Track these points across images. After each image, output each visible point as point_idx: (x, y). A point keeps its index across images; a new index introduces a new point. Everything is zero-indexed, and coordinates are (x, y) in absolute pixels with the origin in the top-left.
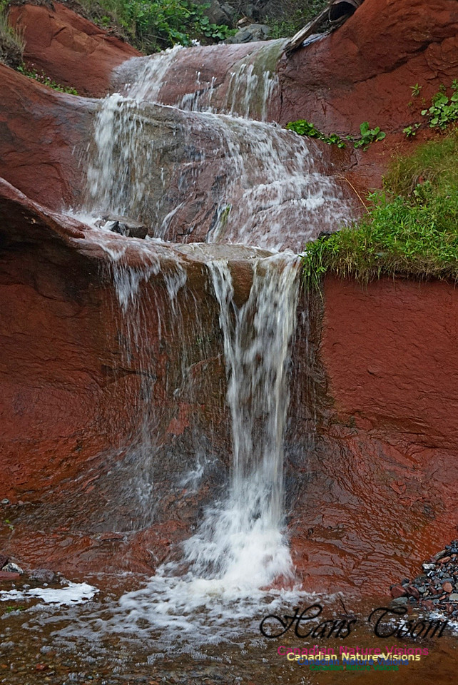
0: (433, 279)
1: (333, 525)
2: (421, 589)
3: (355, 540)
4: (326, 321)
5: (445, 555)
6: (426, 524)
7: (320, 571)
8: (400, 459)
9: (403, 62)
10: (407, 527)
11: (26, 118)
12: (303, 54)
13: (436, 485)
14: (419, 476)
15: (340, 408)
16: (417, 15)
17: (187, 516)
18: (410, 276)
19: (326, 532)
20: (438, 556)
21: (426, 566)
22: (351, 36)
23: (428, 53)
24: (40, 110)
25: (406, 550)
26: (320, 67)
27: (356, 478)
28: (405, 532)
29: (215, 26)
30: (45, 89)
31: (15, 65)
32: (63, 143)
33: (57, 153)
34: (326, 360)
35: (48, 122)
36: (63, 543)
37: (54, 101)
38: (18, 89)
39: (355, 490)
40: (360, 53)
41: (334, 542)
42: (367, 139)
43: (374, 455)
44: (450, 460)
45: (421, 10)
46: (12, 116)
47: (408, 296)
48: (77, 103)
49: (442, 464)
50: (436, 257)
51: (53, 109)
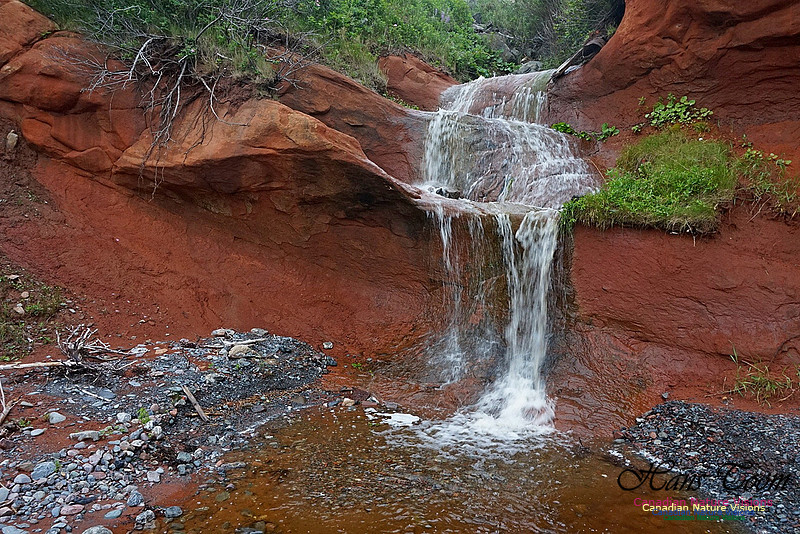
0: (650, 228)
1: (575, 388)
2: (634, 435)
3: (589, 399)
4: (575, 254)
5: (652, 414)
6: (639, 392)
7: (565, 417)
8: (623, 347)
9: (633, 82)
10: (625, 393)
11: (387, 125)
12: (564, 80)
13: (647, 366)
14: (636, 360)
15: (582, 312)
16: (643, 50)
17: (480, 376)
18: (634, 226)
19: (571, 393)
20: (647, 413)
21: (639, 420)
22: (597, 66)
23: (651, 76)
24: (395, 120)
25: (624, 408)
26: (576, 87)
27: (592, 358)
28: (624, 396)
29: (506, 64)
30: (399, 106)
31: (381, 93)
32: (409, 140)
33: (405, 146)
34: (574, 280)
35: (400, 127)
36: (402, 388)
37: (405, 114)
38: (383, 107)
39: (591, 366)
40: (603, 77)
41: (575, 399)
42: (606, 134)
43: (605, 344)
44: (658, 350)
45: (647, 48)
46: (379, 124)
47: (632, 239)
48: (418, 115)
49: (653, 353)
50: (653, 213)
51: (404, 119)
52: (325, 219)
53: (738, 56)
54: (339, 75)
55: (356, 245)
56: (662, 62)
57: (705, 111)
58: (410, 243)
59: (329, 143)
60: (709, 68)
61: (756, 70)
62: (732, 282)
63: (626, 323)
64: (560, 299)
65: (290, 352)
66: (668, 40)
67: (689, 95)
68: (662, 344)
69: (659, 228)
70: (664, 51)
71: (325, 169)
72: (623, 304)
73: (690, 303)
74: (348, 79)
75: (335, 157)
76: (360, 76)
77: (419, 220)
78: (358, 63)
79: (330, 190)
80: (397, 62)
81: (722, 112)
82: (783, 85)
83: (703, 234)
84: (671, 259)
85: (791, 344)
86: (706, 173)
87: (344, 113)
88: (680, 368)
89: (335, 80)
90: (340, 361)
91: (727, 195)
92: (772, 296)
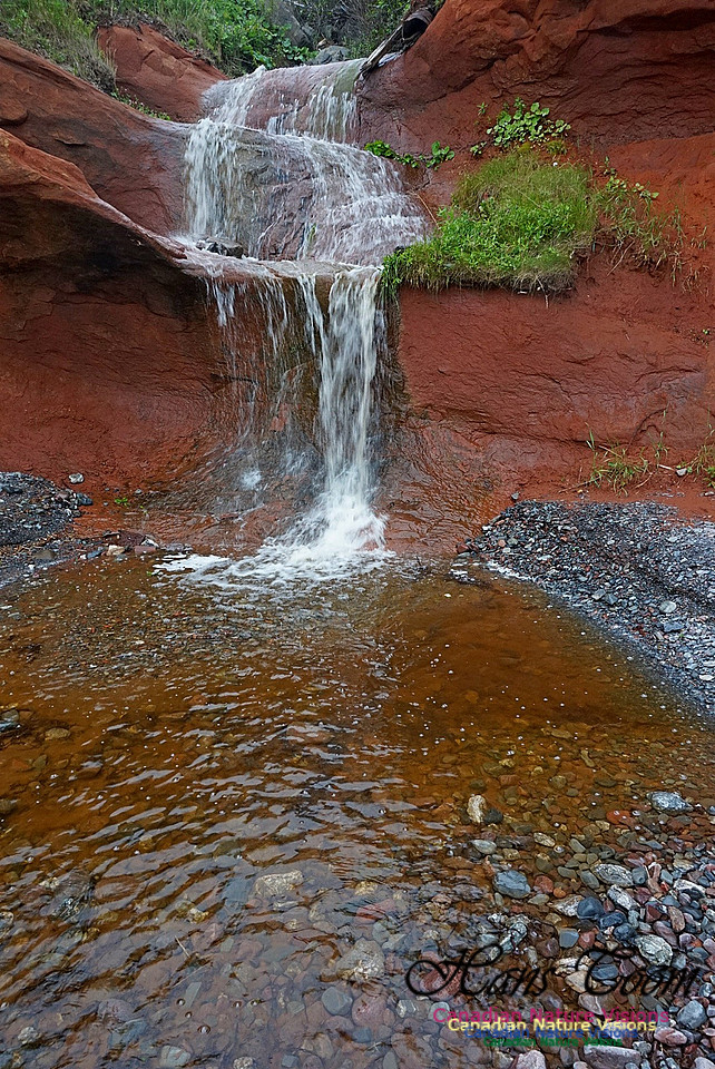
0: (494, 287)
1: (411, 499)
2: (481, 546)
3: (428, 510)
4: (403, 328)
5: (500, 519)
6: (485, 495)
7: (400, 535)
8: (465, 443)
9: (471, 80)
10: (470, 498)
11: (124, 144)
12: (379, 75)
13: (495, 464)
14: (480, 457)
15: (415, 403)
16: (484, 31)
17: (290, 497)
18: (475, 285)
19: (404, 506)
20: (494, 519)
21: (485, 528)
22: (423, 54)
23: (494, 71)
24: (137, 136)
25: (469, 516)
26: (394, 87)
27: (429, 460)
28: (468, 502)
29: (296, 48)
30: (140, 114)
31: (108, 90)
32: (160, 169)
33: (156, 179)
34: (402, 362)
35: (145, 148)
36: (188, 523)
37: (149, 127)
38: (114, 114)
39: (429, 471)
40: (431, 72)
41: (411, 512)
42: (438, 158)
43: (444, 441)
44: (507, 443)
45: (488, 26)
46: (110, 142)
47: (472, 303)
48: (170, 129)
49: (500, 446)
50: (496, 267)
51: (149, 134)
52: (50, 295)
53: (600, 43)
54: (34, 57)
55: (99, 332)
56: (511, 48)
57: (562, 126)
58: (178, 326)
59: (34, 173)
60: (565, 61)
61: (624, 66)
62: (590, 351)
63: (470, 414)
64: (387, 389)
65: (20, 492)
66: (516, 16)
67: (542, 100)
68: (512, 435)
69: (502, 287)
70: (510, 33)
71: (34, 215)
72: (463, 389)
73: (541, 381)
74: (50, 63)
75: (45, 195)
76: (69, 60)
77: (188, 291)
78: (62, 37)
79: (47, 251)
80: (127, 39)
81: (582, 125)
82: (653, 89)
83: (557, 292)
84: (519, 327)
85: (650, 422)
86: (559, 210)
87: (52, 123)
88: (531, 462)
89: (28, 66)
90: (97, 498)
91: (584, 240)
92: (633, 366)
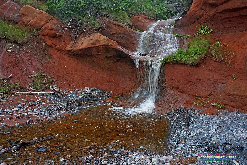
3: (164, 106)
4: (166, 70)
5: (176, 109)
8: (176, 94)
9: (195, 22)
11: (130, 36)
12: (179, 21)
14: (178, 97)
15: (167, 85)
16: (196, 13)
18: (179, 63)
21: (172, 110)
22: (186, 17)
23: (199, 20)
24: (132, 35)
26: (181, 23)
27: (168, 96)
29: (174, 13)
30: (133, 31)
31: (130, 27)
32: (136, 40)
33: (134, 42)
34: (166, 77)
35: (133, 37)
38: (129, 31)
39: (167, 98)
40: (188, 21)
41: (161, 105)
42: (187, 37)
43: (171, 93)
44: (184, 95)
45: (197, 13)
46: (128, 36)
47: (179, 67)
48: (139, 33)
49: (183, 95)
50: (183, 61)
51: (135, 34)
52: (112, 61)
53: (218, 15)
54: (118, 24)
55: (120, 68)
56: (201, 16)
57: (211, 30)
58: (131, 67)
59: (110, 44)
60: (212, 18)
61: (224, 19)
62: (201, 78)
63: (177, 88)
64: (162, 82)
65: (100, 93)
66: (202, 10)
67: (208, 26)
68: (185, 93)
69: (184, 64)
70: (201, 13)
71: (110, 50)
72: (177, 83)
73: (191, 83)
74: (120, 24)
75: (111, 47)
76: (124, 23)
78: (124, 19)
79: (112, 55)
80: (137, 18)
81: (216, 30)
82: (231, 23)
83: (195, 65)
84: (187, 72)
85: (212, 94)
87: (119, 34)
88: (188, 99)
89: (117, 25)
90: (113, 95)
91: (203, 55)
92: (210, 81)
